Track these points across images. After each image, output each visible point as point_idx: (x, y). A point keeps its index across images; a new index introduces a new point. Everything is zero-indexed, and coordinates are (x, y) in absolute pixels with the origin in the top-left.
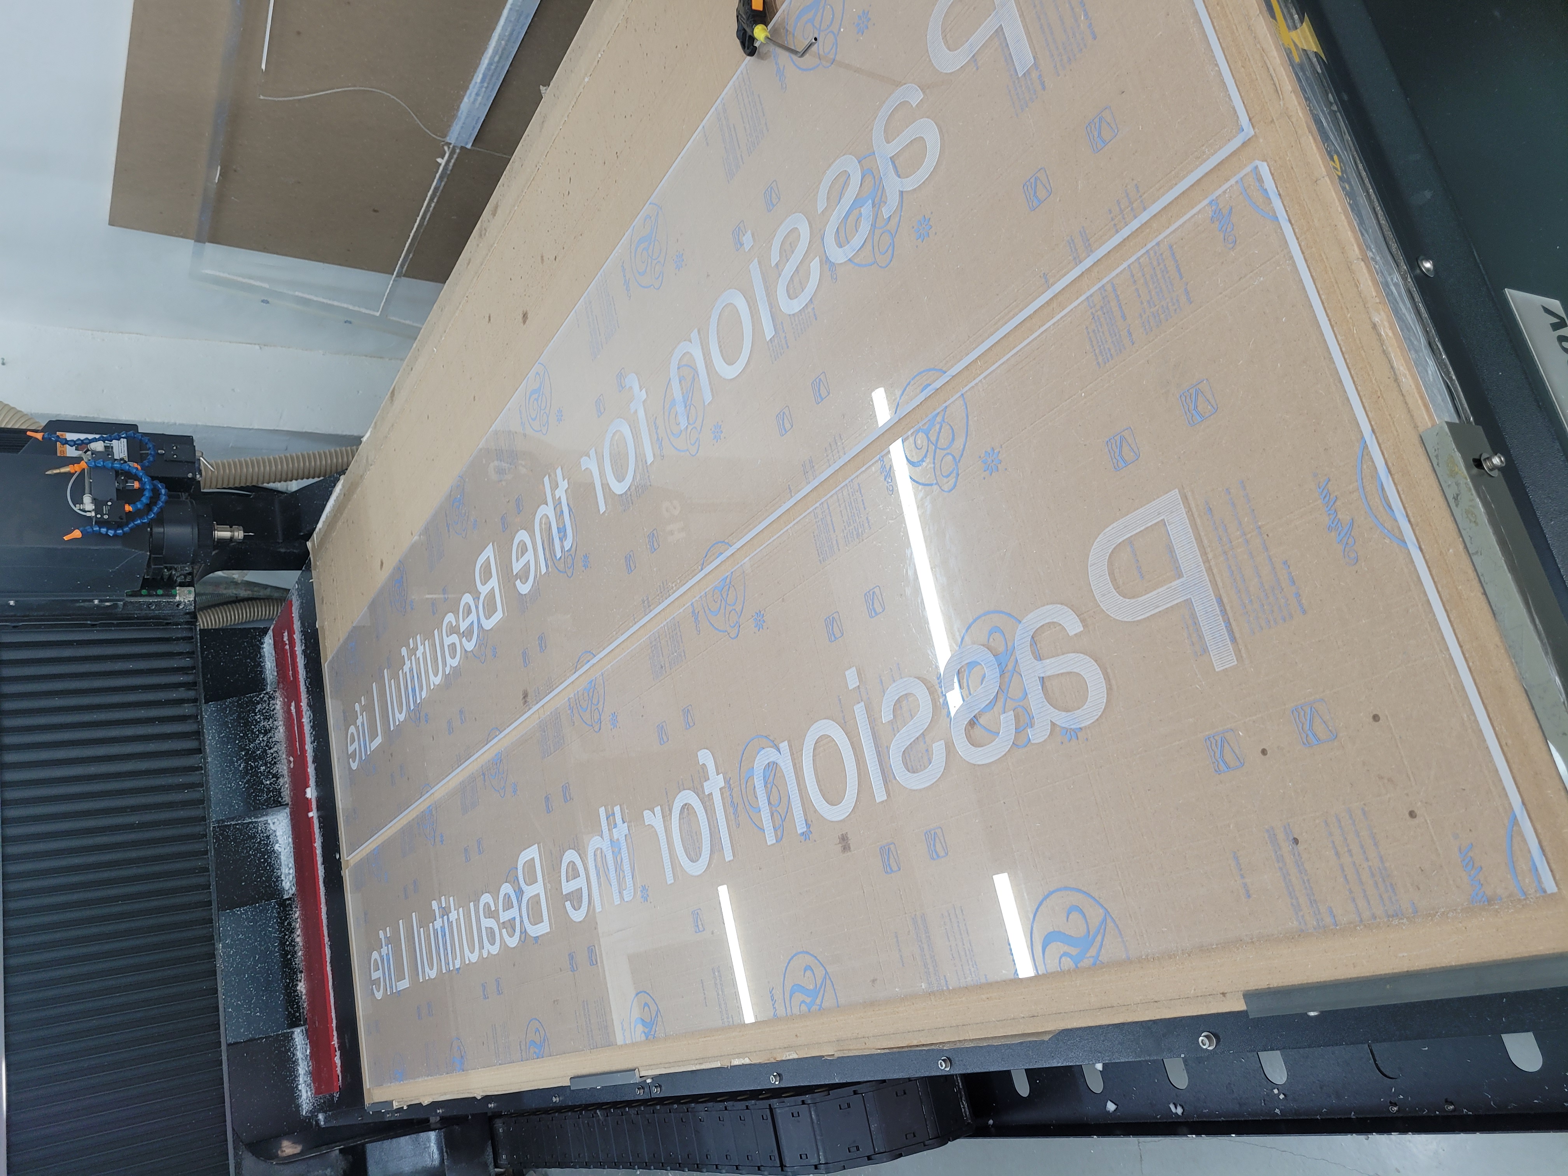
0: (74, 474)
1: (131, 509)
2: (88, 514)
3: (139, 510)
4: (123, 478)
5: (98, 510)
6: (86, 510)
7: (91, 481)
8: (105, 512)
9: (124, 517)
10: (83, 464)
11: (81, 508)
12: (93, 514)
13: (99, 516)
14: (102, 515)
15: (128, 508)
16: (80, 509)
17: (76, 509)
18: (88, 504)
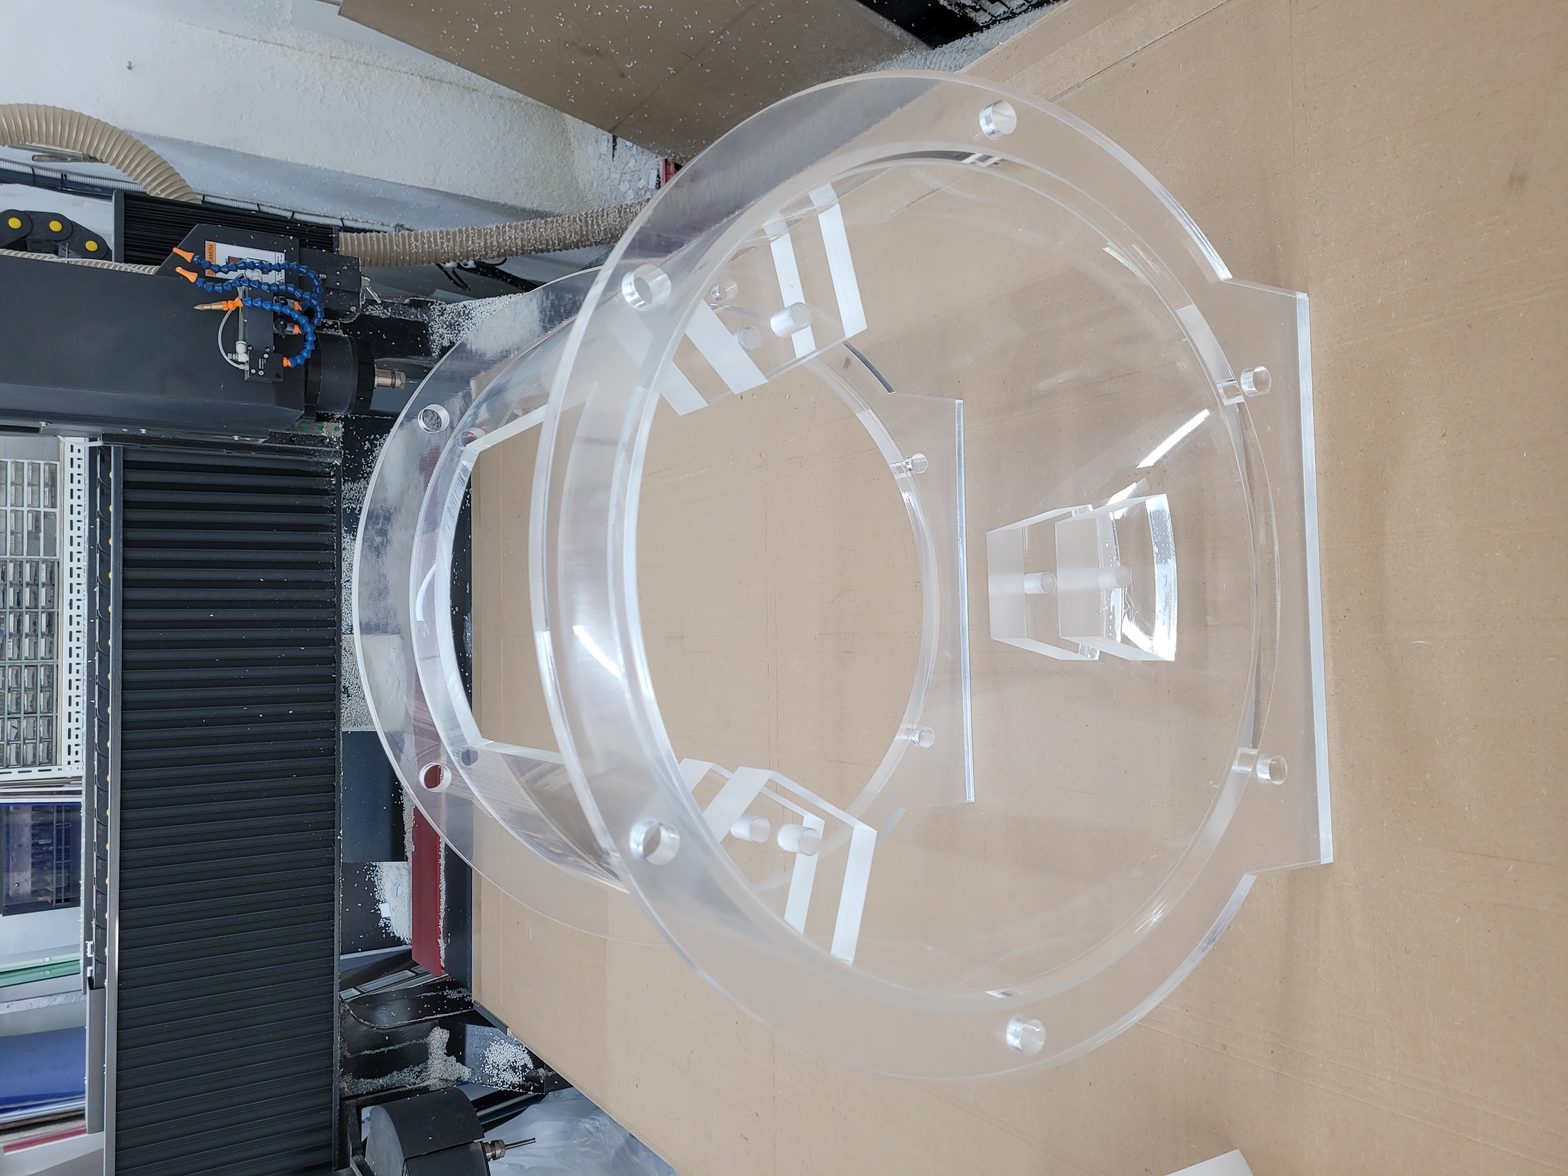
0: (227, 311)
1: (289, 364)
2: (241, 367)
3: (298, 365)
4: (282, 323)
5: (253, 363)
6: (239, 360)
7: (246, 321)
8: (260, 368)
9: (281, 374)
10: (238, 302)
11: (234, 359)
12: (247, 368)
13: (253, 371)
14: (258, 370)
15: (287, 363)
16: (232, 360)
17: (228, 359)
18: (242, 354)
